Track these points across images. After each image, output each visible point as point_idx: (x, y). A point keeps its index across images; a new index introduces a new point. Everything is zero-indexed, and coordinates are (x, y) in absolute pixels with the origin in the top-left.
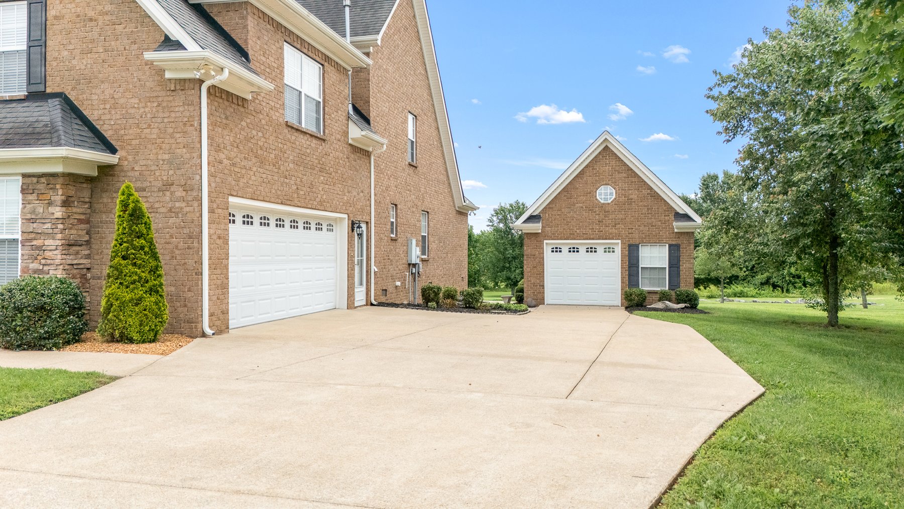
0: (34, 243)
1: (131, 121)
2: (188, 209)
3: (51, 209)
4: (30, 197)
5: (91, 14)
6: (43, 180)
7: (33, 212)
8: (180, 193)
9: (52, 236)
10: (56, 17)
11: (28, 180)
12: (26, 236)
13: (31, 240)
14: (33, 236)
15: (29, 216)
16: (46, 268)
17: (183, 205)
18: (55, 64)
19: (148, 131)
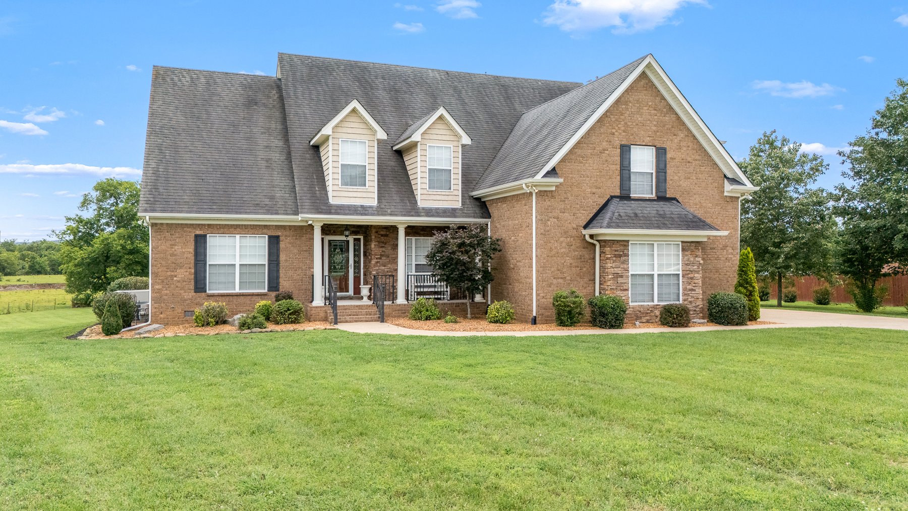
0: (689, 276)
1: (708, 214)
2: (734, 258)
3: (697, 259)
4: (687, 253)
5: (689, 159)
6: (692, 244)
7: (688, 260)
8: (730, 251)
9: (697, 272)
10: (671, 158)
11: (686, 244)
12: (685, 272)
13: (688, 274)
14: (688, 272)
15: (687, 262)
16: (695, 288)
17: (732, 256)
18: (671, 182)
19: (716, 220)
